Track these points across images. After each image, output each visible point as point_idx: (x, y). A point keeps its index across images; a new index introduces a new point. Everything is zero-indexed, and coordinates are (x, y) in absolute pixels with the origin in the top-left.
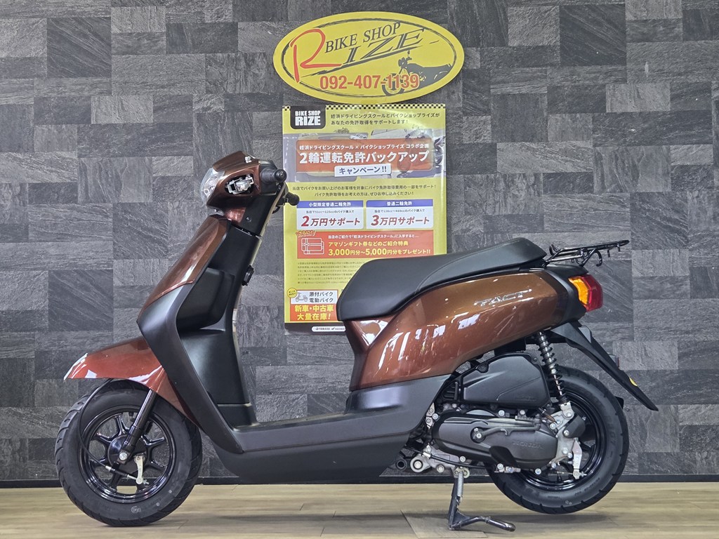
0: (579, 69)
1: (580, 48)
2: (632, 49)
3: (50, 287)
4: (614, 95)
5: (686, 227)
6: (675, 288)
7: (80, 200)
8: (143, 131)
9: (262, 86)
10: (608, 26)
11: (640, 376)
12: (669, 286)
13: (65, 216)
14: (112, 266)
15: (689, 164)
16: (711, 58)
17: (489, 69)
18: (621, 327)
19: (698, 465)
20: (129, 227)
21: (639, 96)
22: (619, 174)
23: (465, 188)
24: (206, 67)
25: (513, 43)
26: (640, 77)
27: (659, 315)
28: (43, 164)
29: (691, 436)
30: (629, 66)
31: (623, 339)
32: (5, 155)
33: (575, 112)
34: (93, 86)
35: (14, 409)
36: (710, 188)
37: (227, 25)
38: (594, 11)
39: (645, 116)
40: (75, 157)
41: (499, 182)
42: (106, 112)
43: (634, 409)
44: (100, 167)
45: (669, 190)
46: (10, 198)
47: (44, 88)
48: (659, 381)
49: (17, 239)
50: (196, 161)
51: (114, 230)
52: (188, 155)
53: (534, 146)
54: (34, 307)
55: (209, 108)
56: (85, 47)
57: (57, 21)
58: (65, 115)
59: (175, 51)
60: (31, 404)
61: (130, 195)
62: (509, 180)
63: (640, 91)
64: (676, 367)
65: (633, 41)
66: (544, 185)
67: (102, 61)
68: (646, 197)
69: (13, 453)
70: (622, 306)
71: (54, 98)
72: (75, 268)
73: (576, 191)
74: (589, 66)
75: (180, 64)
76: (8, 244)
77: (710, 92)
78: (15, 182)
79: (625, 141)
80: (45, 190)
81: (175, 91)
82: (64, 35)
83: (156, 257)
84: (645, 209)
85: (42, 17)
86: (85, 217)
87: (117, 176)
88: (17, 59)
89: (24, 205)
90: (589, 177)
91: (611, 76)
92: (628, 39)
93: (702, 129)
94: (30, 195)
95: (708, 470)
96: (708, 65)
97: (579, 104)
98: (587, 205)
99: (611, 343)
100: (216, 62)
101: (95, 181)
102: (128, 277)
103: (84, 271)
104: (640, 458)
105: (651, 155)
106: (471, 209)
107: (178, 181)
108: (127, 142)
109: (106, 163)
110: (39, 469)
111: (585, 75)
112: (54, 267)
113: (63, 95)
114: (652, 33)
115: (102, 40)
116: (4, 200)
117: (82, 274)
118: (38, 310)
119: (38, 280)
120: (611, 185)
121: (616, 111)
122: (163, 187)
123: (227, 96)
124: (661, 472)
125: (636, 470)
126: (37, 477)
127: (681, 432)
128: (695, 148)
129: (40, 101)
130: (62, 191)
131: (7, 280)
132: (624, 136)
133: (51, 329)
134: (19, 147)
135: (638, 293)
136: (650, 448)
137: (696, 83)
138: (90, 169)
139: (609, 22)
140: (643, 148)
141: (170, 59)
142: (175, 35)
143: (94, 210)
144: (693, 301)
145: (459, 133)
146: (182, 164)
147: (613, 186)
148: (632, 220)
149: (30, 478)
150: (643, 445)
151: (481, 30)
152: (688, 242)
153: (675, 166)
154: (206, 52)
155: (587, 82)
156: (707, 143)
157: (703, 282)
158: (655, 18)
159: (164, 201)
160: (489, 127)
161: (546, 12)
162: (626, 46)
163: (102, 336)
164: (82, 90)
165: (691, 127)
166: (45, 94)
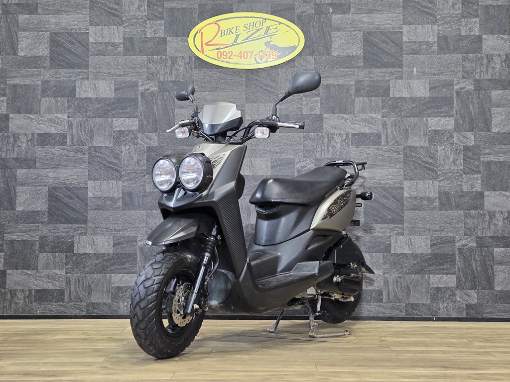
0: (374, 70)
1: (375, 58)
2: (406, 58)
3: (49, 196)
4: (395, 87)
5: (437, 168)
6: (430, 204)
7: (68, 144)
8: (107, 102)
9: (181, 76)
10: (392, 44)
11: (407, 257)
12: (426, 202)
13: (59, 153)
14: (87, 185)
15: (439, 129)
16: (454, 65)
17: (320, 69)
18: (397, 227)
19: (441, 311)
20: (98, 161)
21: (410, 88)
22: (397, 134)
23: (304, 141)
24: (147, 64)
25: (335, 53)
26: (410, 76)
27: (419, 220)
28: (46, 121)
29: (437, 293)
30: (404, 69)
31: (397, 234)
32: (22, 115)
33: (371, 96)
34: (78, 74)
35: (25, 271)
36: (451, 144)
37: (160, 38)
38: (383, 35)
39: (413, 100)
40: (66, 118)
41: (324, 138)
42: (85, 90)
43: (404, 277)
44: (81, 123)
45: (427, 144)
46: (25, 142)
47: (47, 75)
48: (418, 260)
49: (29, 167)
50: (140, 121)
51: (89, 163)
52: (134, 117)
53: (346, 116)
54: (39, 209)
55: (149, 89)
56: (73, 50)
57: (56, 34)
58: (60, 92)
59: (128, 54)
60: (36, 268)
61: (100, 141)
62: (331, 137)
63: (411, 84)
64: (429, 252)
65: (407, 54)
66: (352, 140)
67: (83, 59)
68: (412, 149)
69: (25, 298)
70: (398, 214)
71: (53, 81)
72: (64, 186)
73: (371, 144)
74: (380, 68)
75: (131, 62)
76: (23, 170)
77: (453, 86)
78: (28, 132)
79: (401, 115)
80: (47, 137)
81: (128, 79)
82: (60, 42)
83: (115, 180)
84: (412, 156)
85: (47, 31)
86: (71, 154)
87: (92, 130)
88: (31, 57)
89: (34, 146)
90: (379, 136)
91: (394, 75)
92: (404, 52)
93: (448, 108)
94: (37, 140)
95: (447, 314)
96: (452, 69)
97: (373, 91)
98: (377, 153)
99: (390, 237)
100: (153, 61)
101: (78, 133)
102: (97, 192)
103: (70, 187)
104: (406, 306)
105: (417, 123)
106: (307, 154)
107: (128, 134)
108: (98, 109)
109: (85, 121)
110: (40, 308)
111: (378, 74)
112: (51, 185)
113: (59, 79)
114: (418, 49)
115: (83, 46)
116: (21, 143)
117: (68, 189)
118: (41, 211)
119: (42, 192)
120: (392, 140)
121: (395, 96)
122: (120, 137)
123: (160, 82)
124: (419, 315)
125: (404, 314)
126: (39, 313)
127: (431, 291)
128: (443, 120)
129: (44, 82)
130: (57, 138)
131: (23, 192)
132: (400, 111)
133: (49, 223)
134: (31, 111)
135: (407, 207)
136: (412, 300)
137: (444, 80)
138: (75, 125)
139: (393, 42)
140: (412, 119)
141: (125, 59)
142: (128, 44)
143: (77, 150)
144: (441, 212)
145: (301, 108)
146: (131, 123)
147: (394, 141)
148: (405, 163)
149: (35, 314)
150: (408, 299)
151: (315, 45)
152: (437, 176)
153: (431, 130)
154: (147, 55)
155: (379, 78)
156: (450, 117)
157: (446, 201)
158: (421, 40)
159: (120, 145)
160: (319, 105)
161: (355, 35)
162: (402, 57)
163: (80, 227)
164: (71, 76)
165: (441, 107)
166: (48, 79)
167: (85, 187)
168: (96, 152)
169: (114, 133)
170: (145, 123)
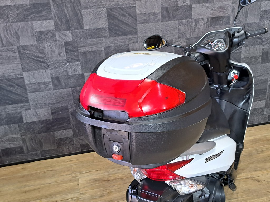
167: (21, 77)
168: (24, 50)
169: (35, 33)
170: (60, 23)
